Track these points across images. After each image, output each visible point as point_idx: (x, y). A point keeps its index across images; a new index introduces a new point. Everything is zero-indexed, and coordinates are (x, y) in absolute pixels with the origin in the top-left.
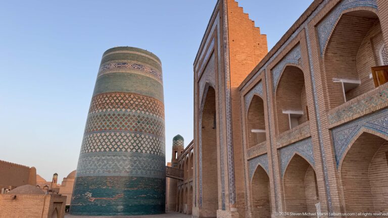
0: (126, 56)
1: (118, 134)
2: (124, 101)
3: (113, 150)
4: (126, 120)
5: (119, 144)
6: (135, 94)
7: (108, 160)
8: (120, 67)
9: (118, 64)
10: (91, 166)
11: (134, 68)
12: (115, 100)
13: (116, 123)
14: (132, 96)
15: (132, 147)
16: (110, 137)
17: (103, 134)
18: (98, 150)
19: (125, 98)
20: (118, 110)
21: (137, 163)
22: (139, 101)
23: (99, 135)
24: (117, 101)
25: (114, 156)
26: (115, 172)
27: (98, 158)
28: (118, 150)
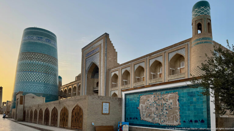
0: (42, 34)
1: (40, 74)
2: (42, 58)
3: (38, 81)
4: (44, 68)
5: (41, 79)
6: (47, 55)
7: (36, 86)
8: (39, 39)
9: (38, 38)
10: (27, 87)
11: (47, 41)
12: (37, 57)
13: (39, 69)
14: (46, 56)
15: (47, 81)
16: (36, 75)
17: (32, 73)
18: (30, 80)
19: (43, 57)
20: (40, 62)
21: (50, 88)
22: (49, 59)
23: (30, 73)
24: (39, 58)
25: (39, 84)
26: (40, 91)
27: (31, 84)
28: (41, 81)
